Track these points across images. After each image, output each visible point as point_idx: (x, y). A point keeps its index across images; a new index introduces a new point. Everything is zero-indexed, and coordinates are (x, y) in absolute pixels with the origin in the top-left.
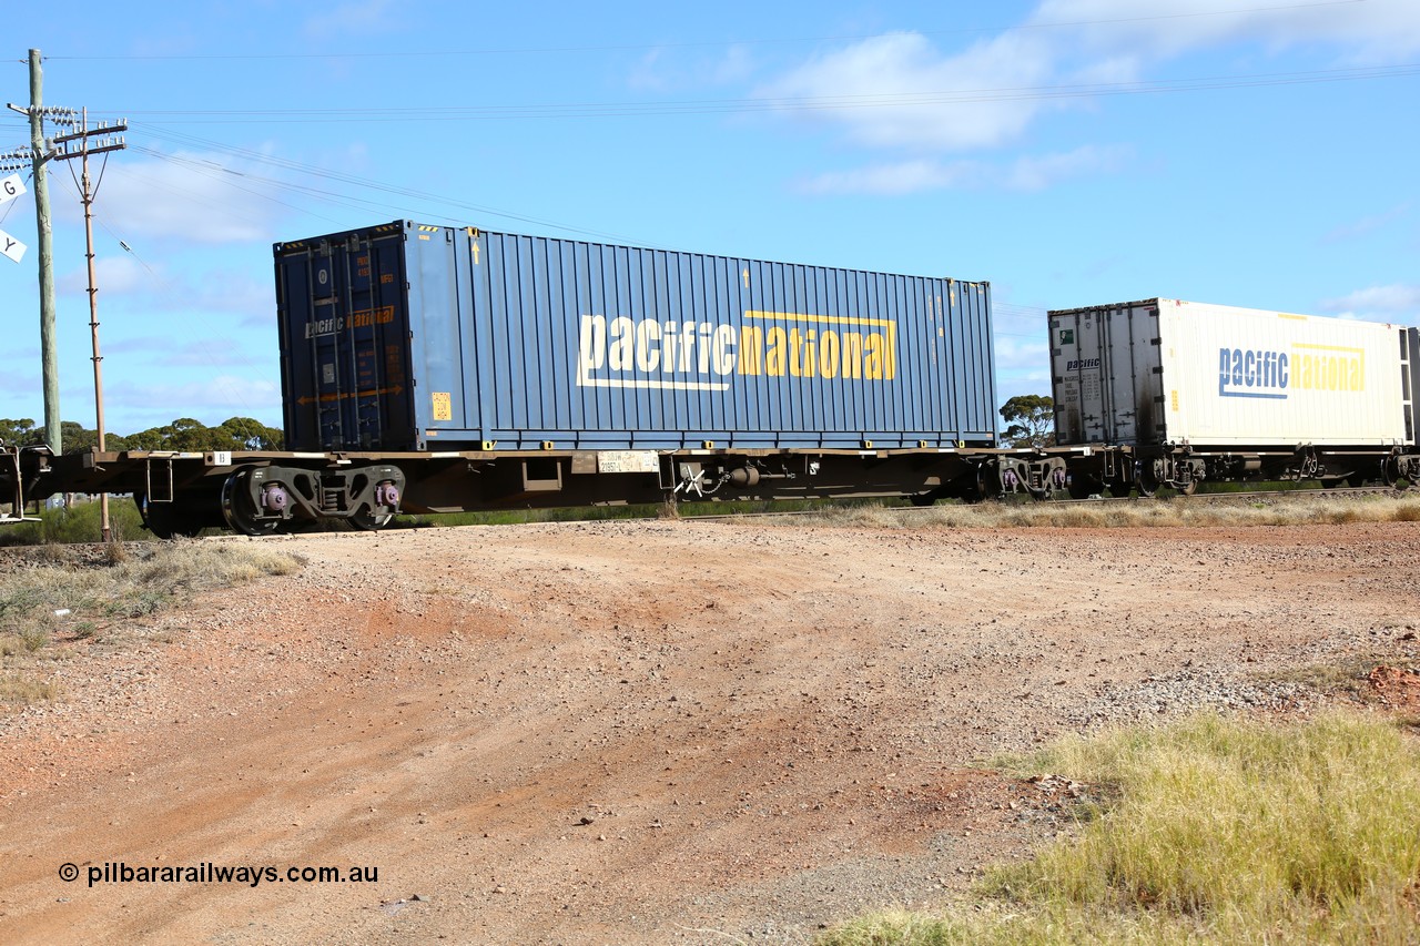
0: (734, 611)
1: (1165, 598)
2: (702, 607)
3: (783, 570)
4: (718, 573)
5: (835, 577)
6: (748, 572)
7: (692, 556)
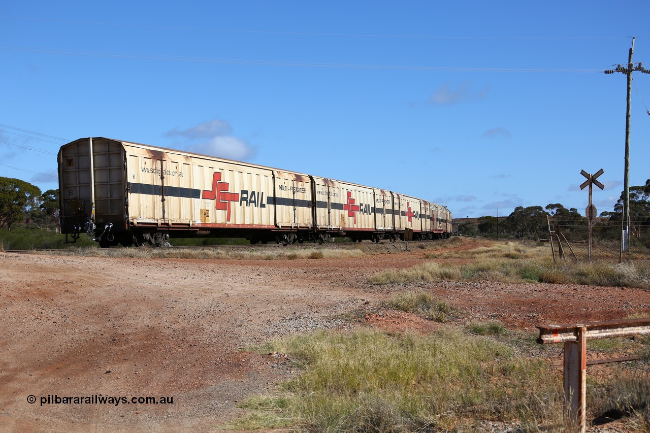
0: (80, 293)
1: (261, 289)
2: (63, 291)
3: (89, 275)
4: (59, 277)
5: (116, 279)
6: (74, 276)
7: (42, 269)
